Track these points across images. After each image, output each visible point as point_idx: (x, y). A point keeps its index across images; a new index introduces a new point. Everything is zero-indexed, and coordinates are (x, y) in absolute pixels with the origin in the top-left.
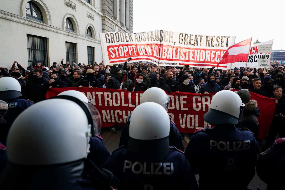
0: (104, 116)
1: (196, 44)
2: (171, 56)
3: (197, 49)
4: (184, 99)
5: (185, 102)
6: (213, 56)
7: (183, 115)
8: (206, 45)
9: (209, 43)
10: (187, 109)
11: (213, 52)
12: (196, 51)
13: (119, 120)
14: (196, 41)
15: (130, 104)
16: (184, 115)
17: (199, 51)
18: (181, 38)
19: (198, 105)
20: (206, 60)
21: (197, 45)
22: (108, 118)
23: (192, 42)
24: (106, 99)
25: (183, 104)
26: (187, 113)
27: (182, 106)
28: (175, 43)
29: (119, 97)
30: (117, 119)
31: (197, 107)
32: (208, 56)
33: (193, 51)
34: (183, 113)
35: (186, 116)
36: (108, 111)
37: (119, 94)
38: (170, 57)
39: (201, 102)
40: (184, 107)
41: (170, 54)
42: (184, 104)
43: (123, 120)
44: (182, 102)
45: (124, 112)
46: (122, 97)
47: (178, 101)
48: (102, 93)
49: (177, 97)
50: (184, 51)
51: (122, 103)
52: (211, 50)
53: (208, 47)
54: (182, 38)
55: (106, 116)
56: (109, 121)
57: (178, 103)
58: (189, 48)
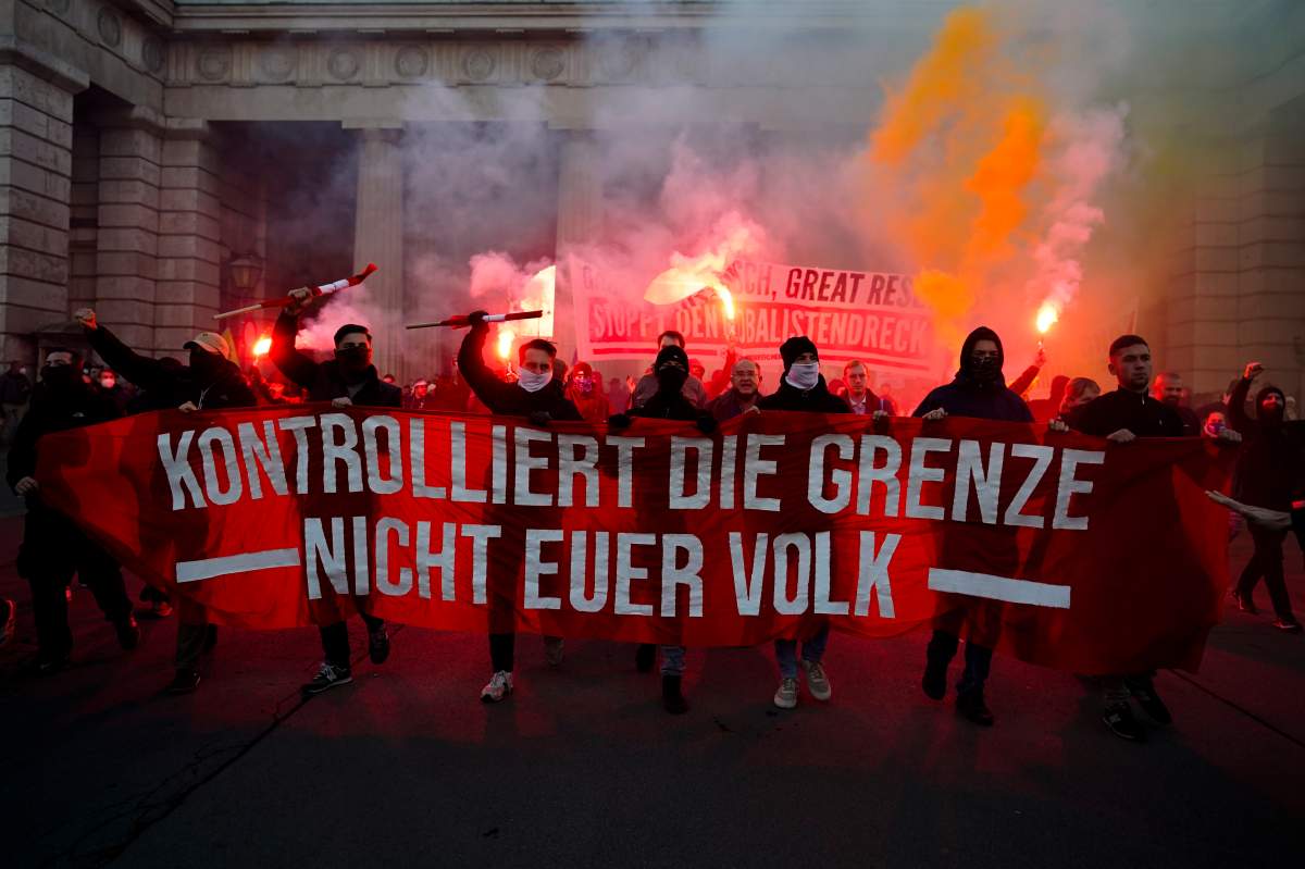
0: (311, 557)
1: (838, 298)
2: (764, 333)
3: (840, 311)
4: (766, 453)
5: (770, 467)
6: (886, 332)
7: (755, 540)
8: (869, 302)
9: (878, 295)
10: (772, 505)
11: (887, 320)
12: (836, 315)
13: (394, 579)
14: (840, 290)
15: (454, 488)
16: (759, 535)
17: (845, 316)
18: (795, 280)
19: (834, 481)
20: (866, 344)
21: (843, 299)
22: (335, 565)
23: (828, 293)
24: (331, 452)
25: (759, 475)
26: (774, 525)
27: (750, 487)
28: (774, 293)
29: (394, 444)
30: (382, 572)
31: (829, 491)
32: (870, 332)
33: (828, 315)
34: (753, 523)
35: (766, 541)
36: (338, 524)
37: (398, 428)
38: (762, 338)
39: (853, 466)
40: (761, 493)
41: (762, 328)
42: (762, 479)
43: (416, 576)
44: (756, 466)
45: (424, 528)
46: (413, 446)
47: (733, 465)
48: (310, 422)
49: (730, 443)
50: (801, 317)
51: (414, 480)
52: (881, 315)
53: (874, 307)
54: (797, 281)
55: (326, 557)
56: (341, 587)
57: (729, 475)
58: (817, 309)
